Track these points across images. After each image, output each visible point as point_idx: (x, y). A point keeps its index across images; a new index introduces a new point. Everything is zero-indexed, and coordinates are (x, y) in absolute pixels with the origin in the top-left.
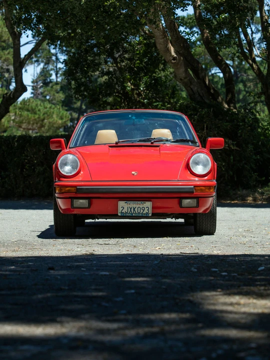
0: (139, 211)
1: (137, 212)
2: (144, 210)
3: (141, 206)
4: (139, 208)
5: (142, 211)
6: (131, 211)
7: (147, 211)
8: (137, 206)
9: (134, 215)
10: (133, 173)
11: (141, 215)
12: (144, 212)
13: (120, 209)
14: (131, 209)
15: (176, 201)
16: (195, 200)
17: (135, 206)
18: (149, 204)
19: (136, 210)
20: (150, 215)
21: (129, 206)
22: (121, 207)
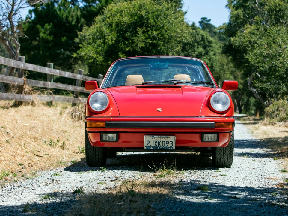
0: (163, 145)
1: (161, 146)
2: (168, 144)
3: (166, 140)
4: (164, 142)
5: (166, 145)
6: (156, 144)
7: (171, 145)
8: (162, 140)
9: (158, 148)
10: (158, 109)
11: (165, 148)
12: (169, 146)
13: (146, 143)
14: (156, 143)
15: (198, 135)
16: (216, 135)
17: (160, 140)
18: (173, 139)
19: (161, 143)
20: (174, 148)
21: (154, 140)
22: (146, 141)
